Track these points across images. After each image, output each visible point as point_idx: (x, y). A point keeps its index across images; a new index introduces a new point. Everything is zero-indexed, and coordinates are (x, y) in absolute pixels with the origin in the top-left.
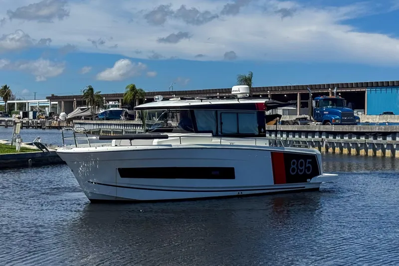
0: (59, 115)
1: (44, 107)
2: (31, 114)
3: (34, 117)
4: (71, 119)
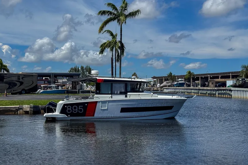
0: (157, 85)
1: (151, 82)
3: (147, 86)
4: (162, 87)
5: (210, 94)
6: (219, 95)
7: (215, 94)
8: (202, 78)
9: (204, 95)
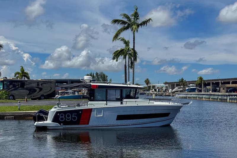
0: (169, 90)
1: (163, 87)
2: (157, 90)
3: (159, 91)
4: (174, 92)
5: (221, 99)
6: (230, 101)
7: (227, 99)
8: (213, 83)
9: (215, 100)
